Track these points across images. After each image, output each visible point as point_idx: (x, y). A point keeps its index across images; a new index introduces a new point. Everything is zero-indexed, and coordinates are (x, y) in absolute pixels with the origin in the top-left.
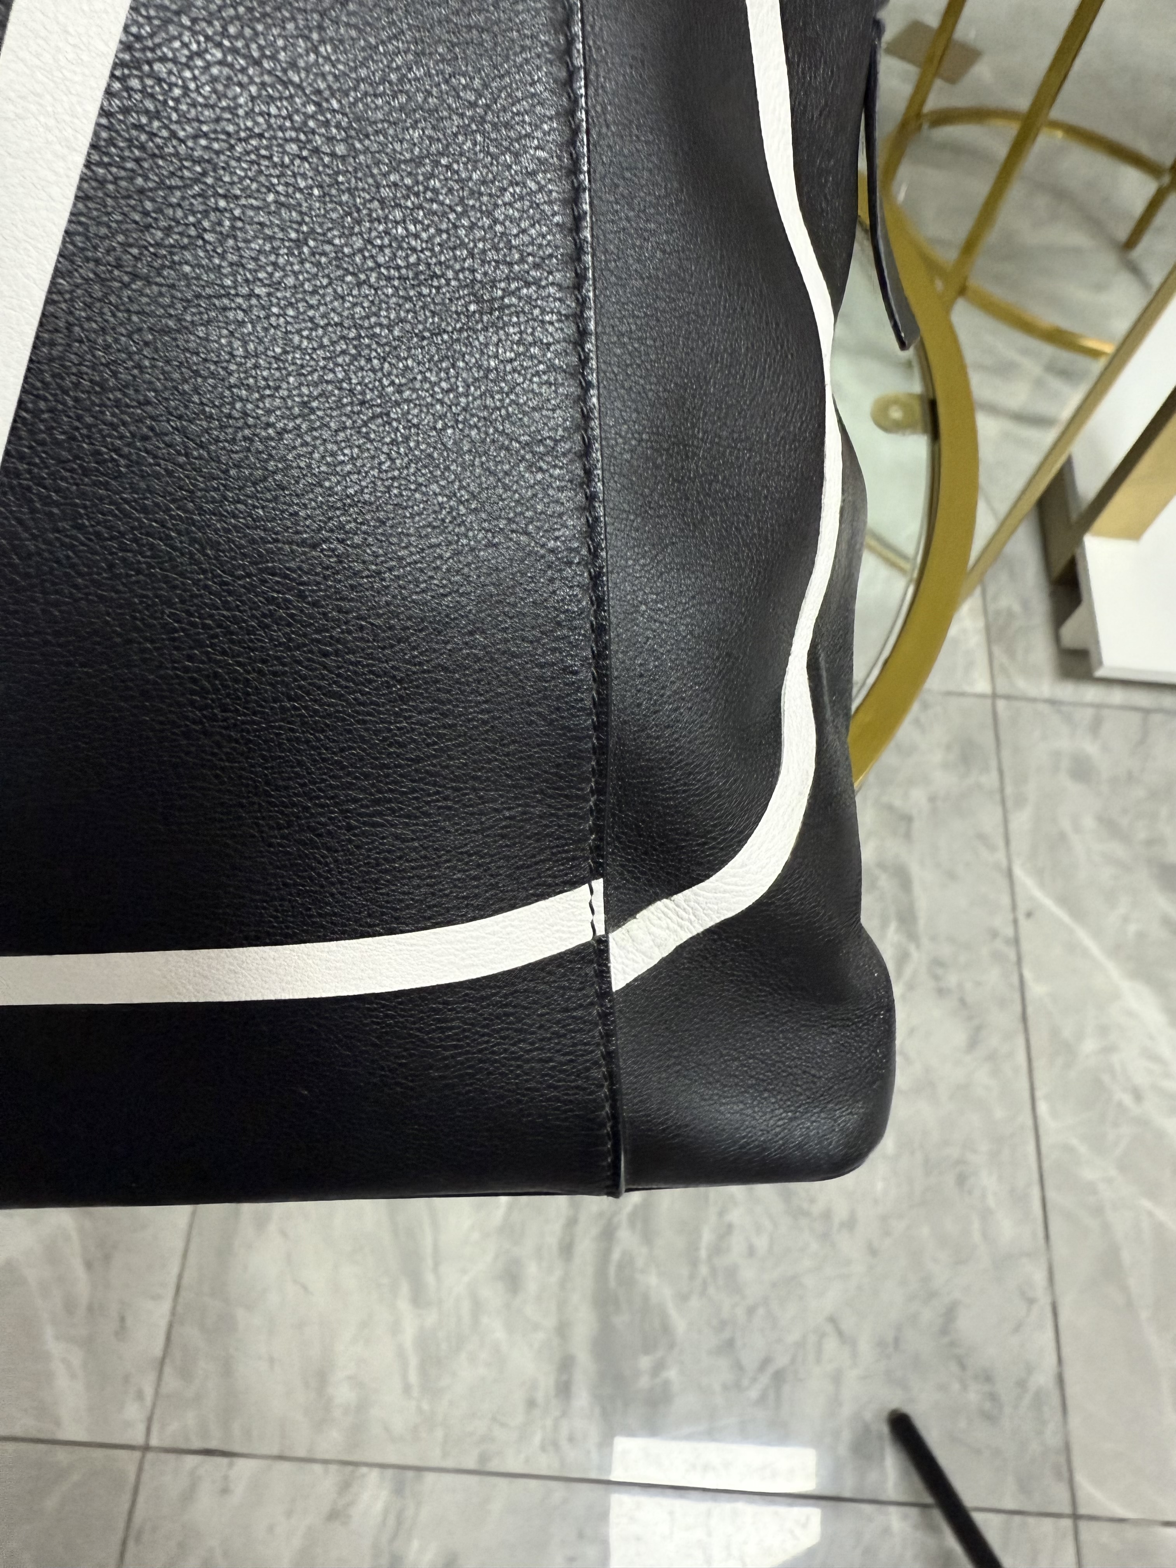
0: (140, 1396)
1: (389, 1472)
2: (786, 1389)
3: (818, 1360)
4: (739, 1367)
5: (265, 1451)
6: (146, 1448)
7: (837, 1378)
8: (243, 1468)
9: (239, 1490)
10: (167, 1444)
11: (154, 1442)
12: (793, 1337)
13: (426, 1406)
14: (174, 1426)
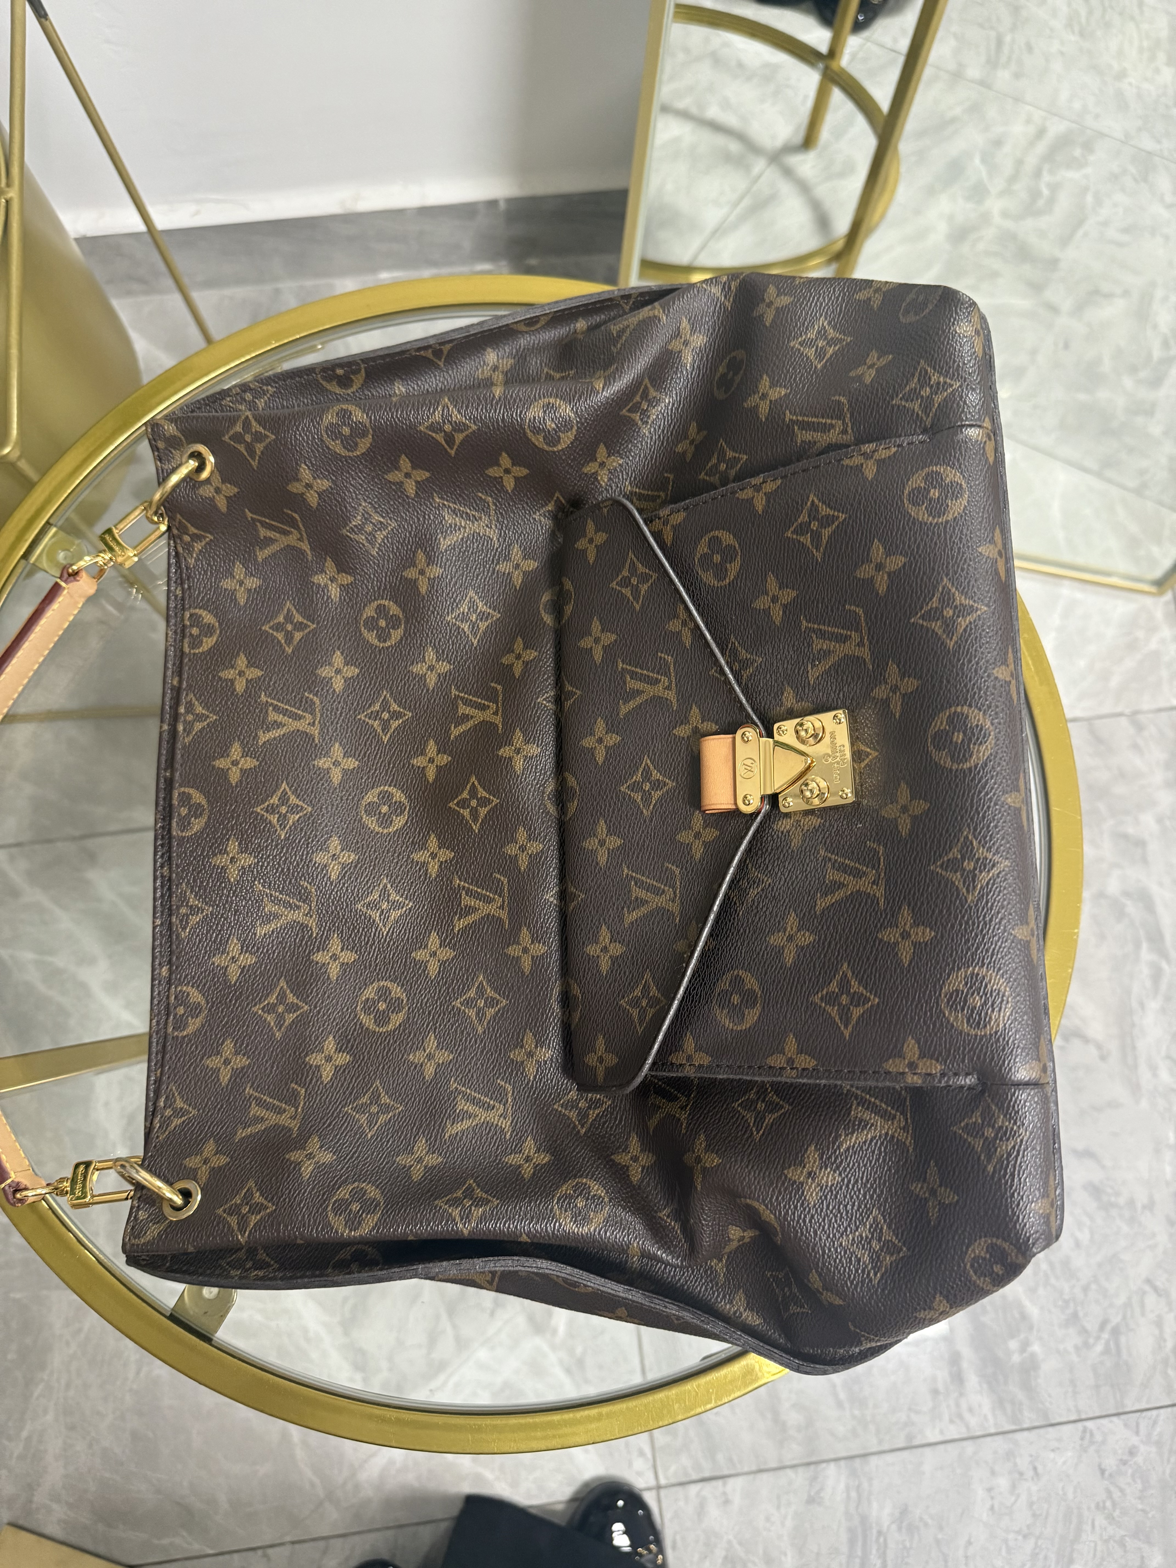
0: (641, 1453)
1: (843, 1463)
2: (1123, 1339)
3: (1143, 1314)
4: (1084, 1331)
5: (746, 1469)
6: (659, 1487)
7: (1159, 1323)
8: (735, 1486)
9: (737, 1500)
10: (673, 1480)
11: (663, 1482)
12: (1121, 1300)
13: (857, 1412)
14: (673, 1469)
